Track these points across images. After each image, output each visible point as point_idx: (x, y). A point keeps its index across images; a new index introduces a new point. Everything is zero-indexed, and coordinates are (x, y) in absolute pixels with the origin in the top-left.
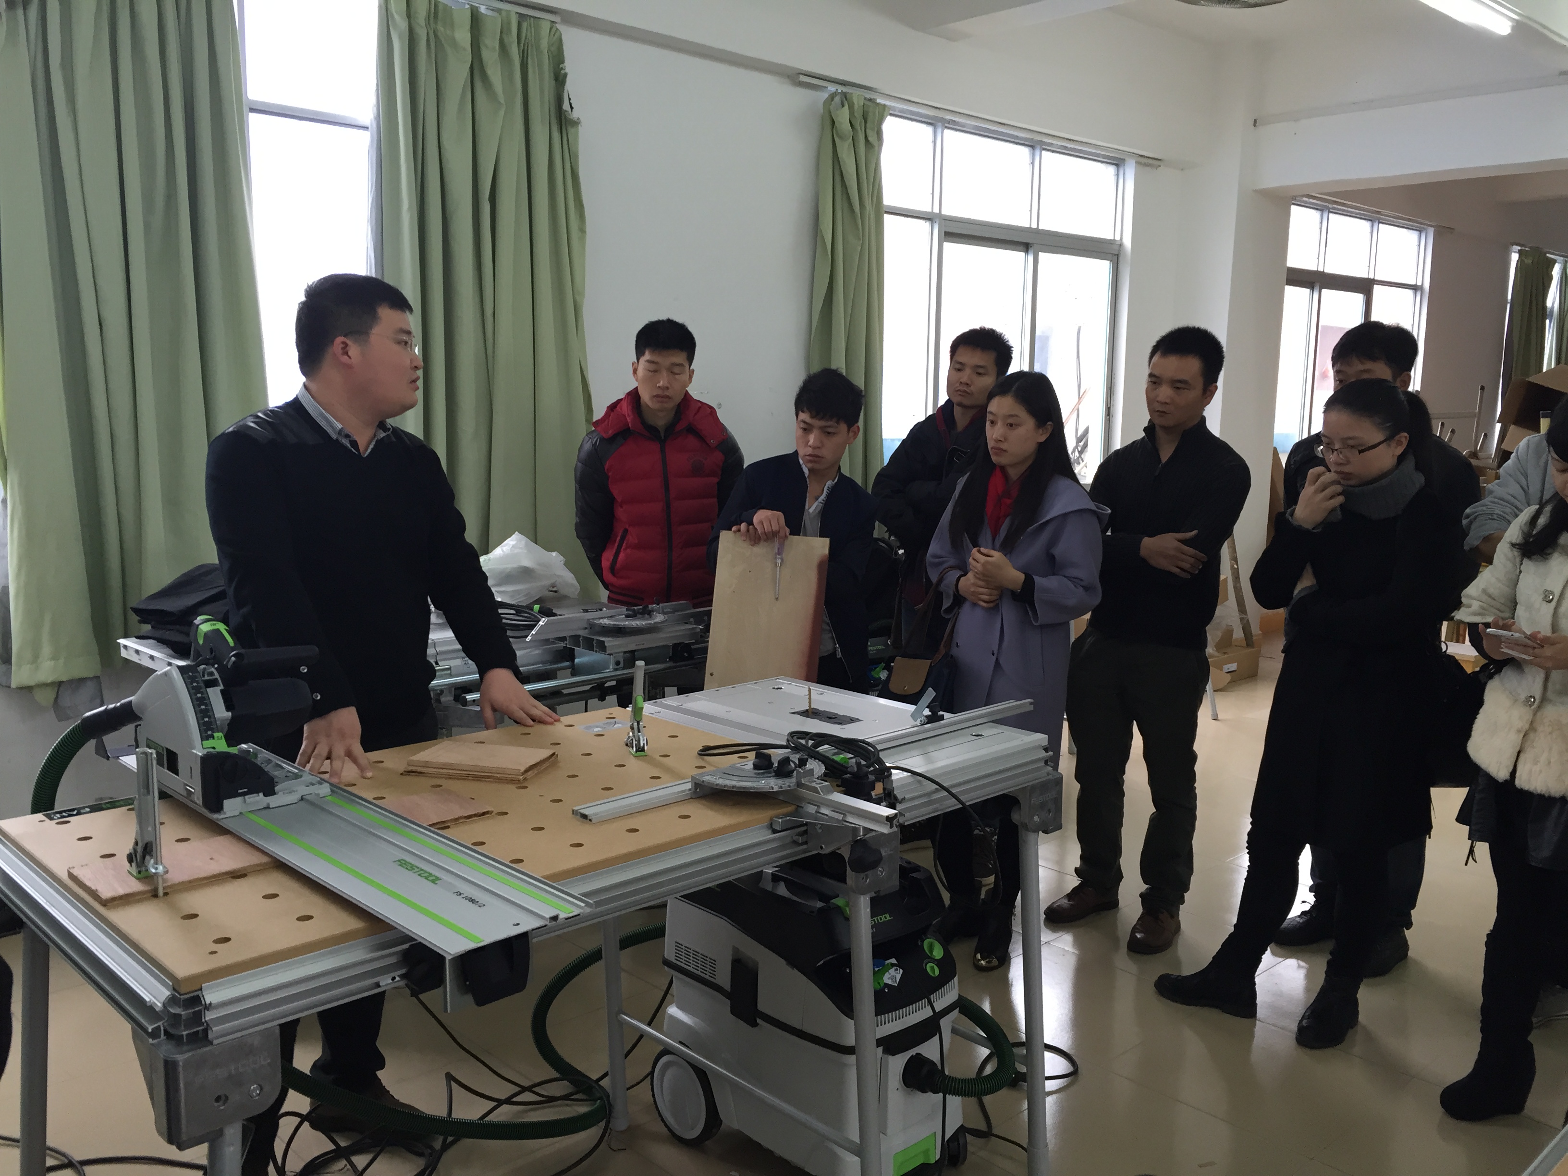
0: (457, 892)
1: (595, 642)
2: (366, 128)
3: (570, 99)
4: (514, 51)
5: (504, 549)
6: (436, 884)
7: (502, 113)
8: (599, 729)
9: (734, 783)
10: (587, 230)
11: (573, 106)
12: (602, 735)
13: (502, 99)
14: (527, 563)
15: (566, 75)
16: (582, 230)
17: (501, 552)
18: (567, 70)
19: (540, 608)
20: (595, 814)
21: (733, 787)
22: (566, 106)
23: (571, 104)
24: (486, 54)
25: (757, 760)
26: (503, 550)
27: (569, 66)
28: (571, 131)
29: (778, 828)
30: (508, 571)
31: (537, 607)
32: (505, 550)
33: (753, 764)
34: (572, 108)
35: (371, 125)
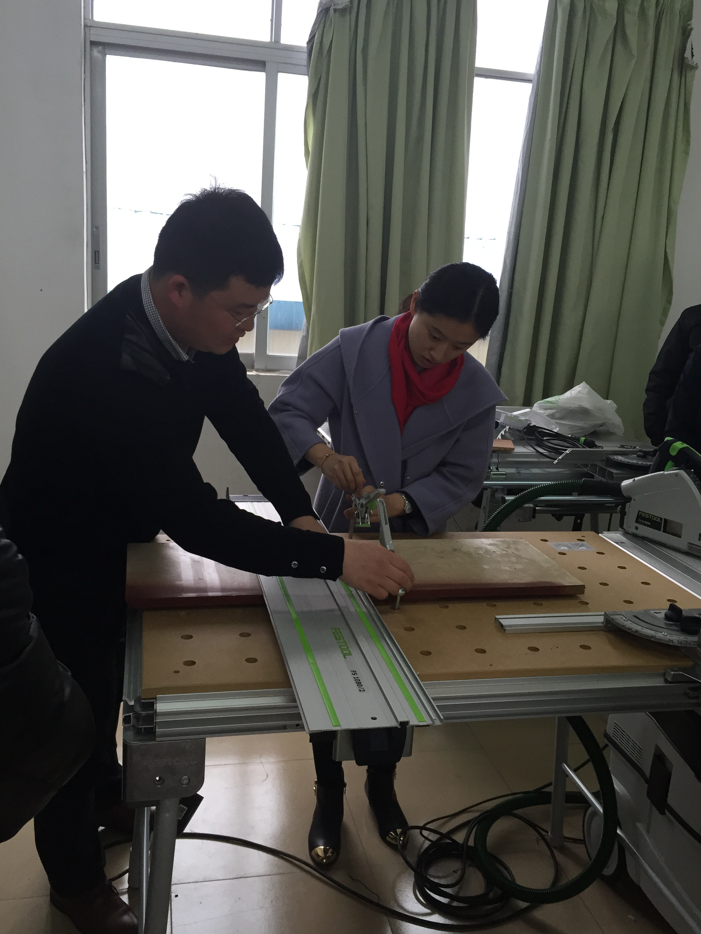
0: (354, 671)
1: (607, 472)
2: (529, 81)
3: (692, 49)
4: (651, 13)
5: (573, 392)
6: (345, 658)
7: (633, 62)
8: (566, 548)
9: (639, 628)
10: (690, 153)
11: (694, 54)
12: (565, 554)
13: (635, 52)
14: (586, 404)
15: (691, 29)
16: (686, 152)
17: (570, 395)
18: (693, 26)
19: (585, 439)
20: (511, 626)
21: (637, 631)
22: (688, 54)
23: (692, 53)
24: (628, 17)
25: (668, 612)
26: (571, 394)
27: (695, 23)
28: (689, 74)
29: (669, 679)
30: (572, 408)
31: (583, 439)
32: (572, 394)
33: (665, 615)
34: (693, 56)
35: (534, 78)
